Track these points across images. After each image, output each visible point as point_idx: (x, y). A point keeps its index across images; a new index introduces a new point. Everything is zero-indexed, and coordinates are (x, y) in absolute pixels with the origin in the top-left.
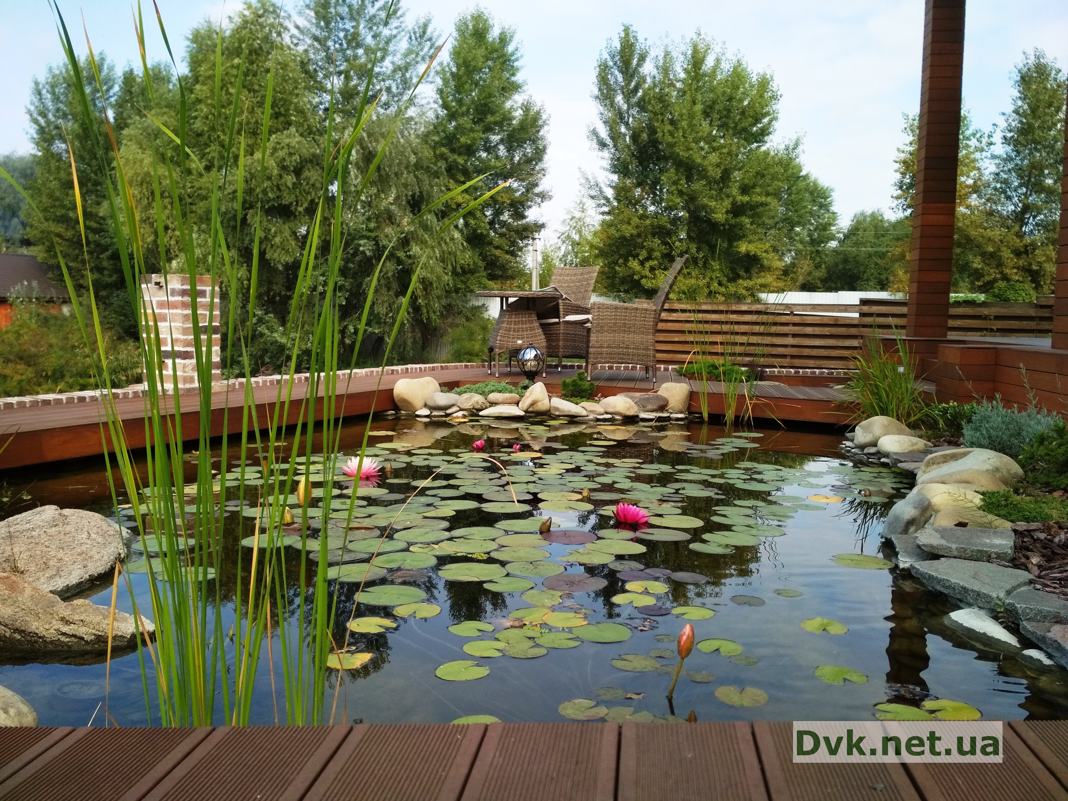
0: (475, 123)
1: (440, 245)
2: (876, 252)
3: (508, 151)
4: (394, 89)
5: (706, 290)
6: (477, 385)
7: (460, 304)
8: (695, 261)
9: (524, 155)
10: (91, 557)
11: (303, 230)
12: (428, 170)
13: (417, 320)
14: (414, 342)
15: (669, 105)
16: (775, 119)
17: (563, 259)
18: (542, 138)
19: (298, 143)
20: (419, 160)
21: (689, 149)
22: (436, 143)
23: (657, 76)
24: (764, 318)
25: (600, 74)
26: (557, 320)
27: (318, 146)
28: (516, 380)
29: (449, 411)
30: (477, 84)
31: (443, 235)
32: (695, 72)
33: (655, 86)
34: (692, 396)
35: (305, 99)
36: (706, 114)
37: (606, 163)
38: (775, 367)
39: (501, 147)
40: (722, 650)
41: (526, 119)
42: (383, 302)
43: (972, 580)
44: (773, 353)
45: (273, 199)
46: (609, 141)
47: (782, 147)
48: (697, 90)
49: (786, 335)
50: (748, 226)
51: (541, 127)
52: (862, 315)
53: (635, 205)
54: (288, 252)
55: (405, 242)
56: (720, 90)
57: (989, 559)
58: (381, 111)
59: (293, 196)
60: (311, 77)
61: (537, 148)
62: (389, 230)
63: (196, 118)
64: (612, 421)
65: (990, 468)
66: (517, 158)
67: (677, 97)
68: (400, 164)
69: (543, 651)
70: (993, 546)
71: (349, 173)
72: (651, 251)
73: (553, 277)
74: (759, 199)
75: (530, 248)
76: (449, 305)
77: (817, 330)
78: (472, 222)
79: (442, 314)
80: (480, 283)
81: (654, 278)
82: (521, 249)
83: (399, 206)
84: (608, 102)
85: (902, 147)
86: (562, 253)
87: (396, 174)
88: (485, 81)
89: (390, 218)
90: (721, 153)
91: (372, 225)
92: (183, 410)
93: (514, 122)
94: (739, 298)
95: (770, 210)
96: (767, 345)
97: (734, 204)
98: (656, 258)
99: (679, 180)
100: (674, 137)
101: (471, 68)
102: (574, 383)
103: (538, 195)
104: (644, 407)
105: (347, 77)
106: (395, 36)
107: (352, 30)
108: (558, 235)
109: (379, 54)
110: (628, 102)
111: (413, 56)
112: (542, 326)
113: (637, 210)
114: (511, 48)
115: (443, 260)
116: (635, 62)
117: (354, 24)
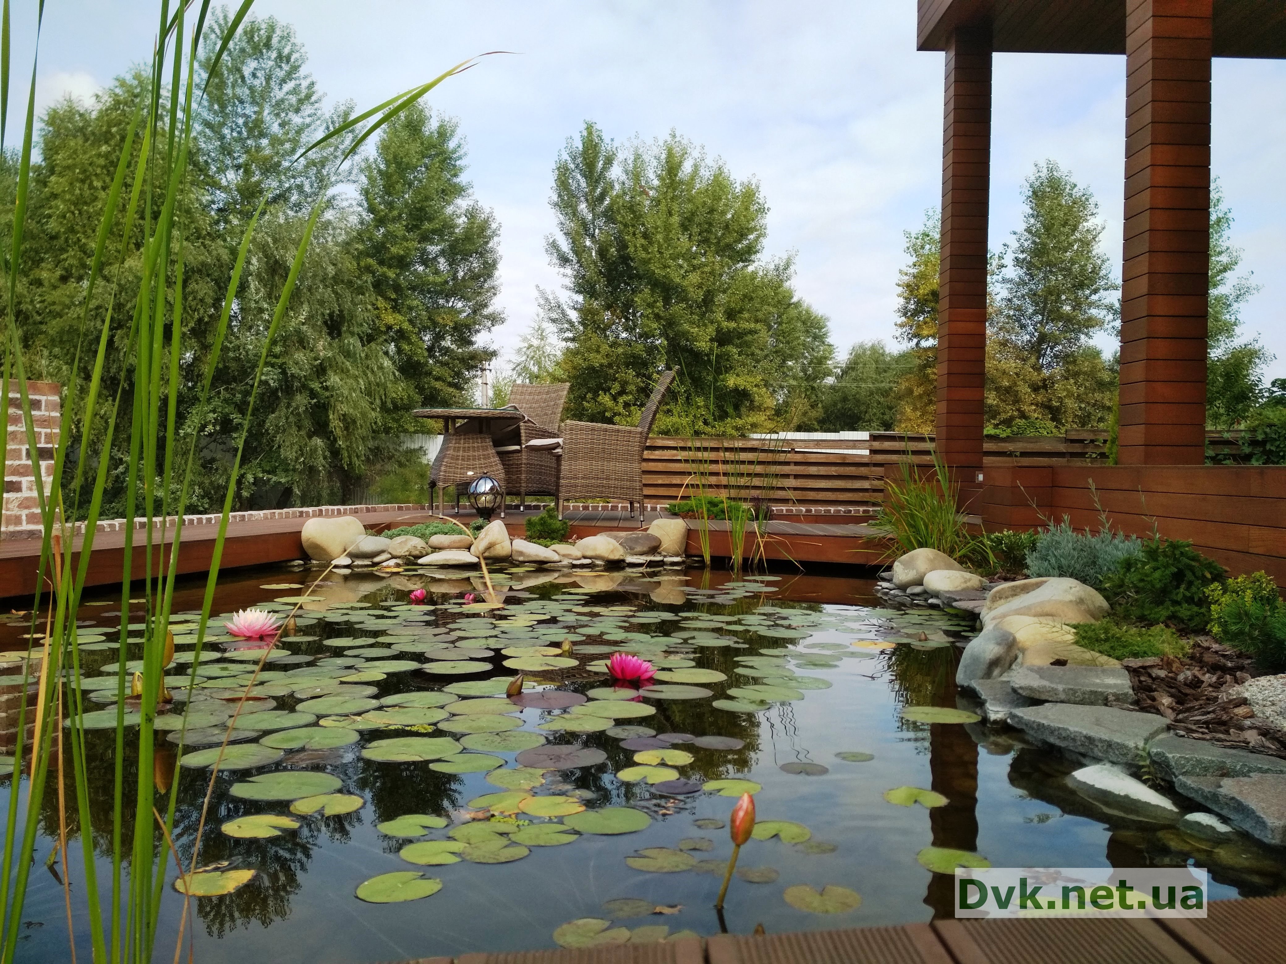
0: (409, 230)
1: (366, 375)
2: (878, 389)
3: (450, 265)
4: (307, 188)
6: (414, 527)
7: (391, 447)
9: (469, 270)
11: (189, 356)
12: (350, 283)
13: (336, 466)
14: (332, 494)
15: (641, 216)
16: (764, 235)
18: (492, 251)
19: (183, 248)
20: (339, 273)
21: (665, 267)
22: (361, 253)
23: (626, 182)
24: (761, 456)
25: (559, 179)
26: (518, 447)
27: (209, 252)
28: (466, 519)
29: (377, 560)
30: (411, 185)
31: (369, 362)
32: (670, 178)
33: (625, 193)
34: (690, 534)
35: (192, 196)
36: (684, 227)
37: (569, 282)
39: (442, 260)
41: (472, 228)
42: (292, 444)
43: (1096, 728)
46: (571, 256)
47: (772, 266)
48: (672, 199)
49: (787, 476)
50: (736, 356)
51: (490, 238)
52: (873, 452)
53: (604, 330)
55: (321, 371)
56: (699, 200)
57: (1106, 702)
58: (291, 213)
60: (201, 170)
61: (486, 262)
62: (300, 356)
63: (49, 216)
64: (591, 566)
65: (1074, 599)
66: (461, 274)
67: (651, 207)
68: (315, 276)
70: (1109, 686)
71: (249, 287)
72: (624, 384)
74: (747, 325)
75: (479, 381)
76: (377, 448)
77: (823, 470)
78: (406, 347)
79: (368, 459)
81: (629, 416)
82: (467, 381)
83: (313, 326)
84: (569, 211)
85: (905, 269)
87: (310, 289)
88: (420, 181)
89: (302, 342)
90: (702, 273)
91: (278, 349)
93: (457, 231)
95: (760, 340)
97: (719, 330)
98: (631, 393)
99: (655, 302)
100: (648, 253)
101: (403, 166)
102: (543, 522)
103: (487, 317)
104: (631, 549)
105: (248, 172)
106: (309, 126)
107: (254, 116)
108: (512, 366)
109: (288, 146)
110: (593, 211)
111: (332, 149)
112: (499, 454)
113: (606, 337)
114: (452, 145)
115: (369, 393)
116: (600, 165)
117: (256, 109)
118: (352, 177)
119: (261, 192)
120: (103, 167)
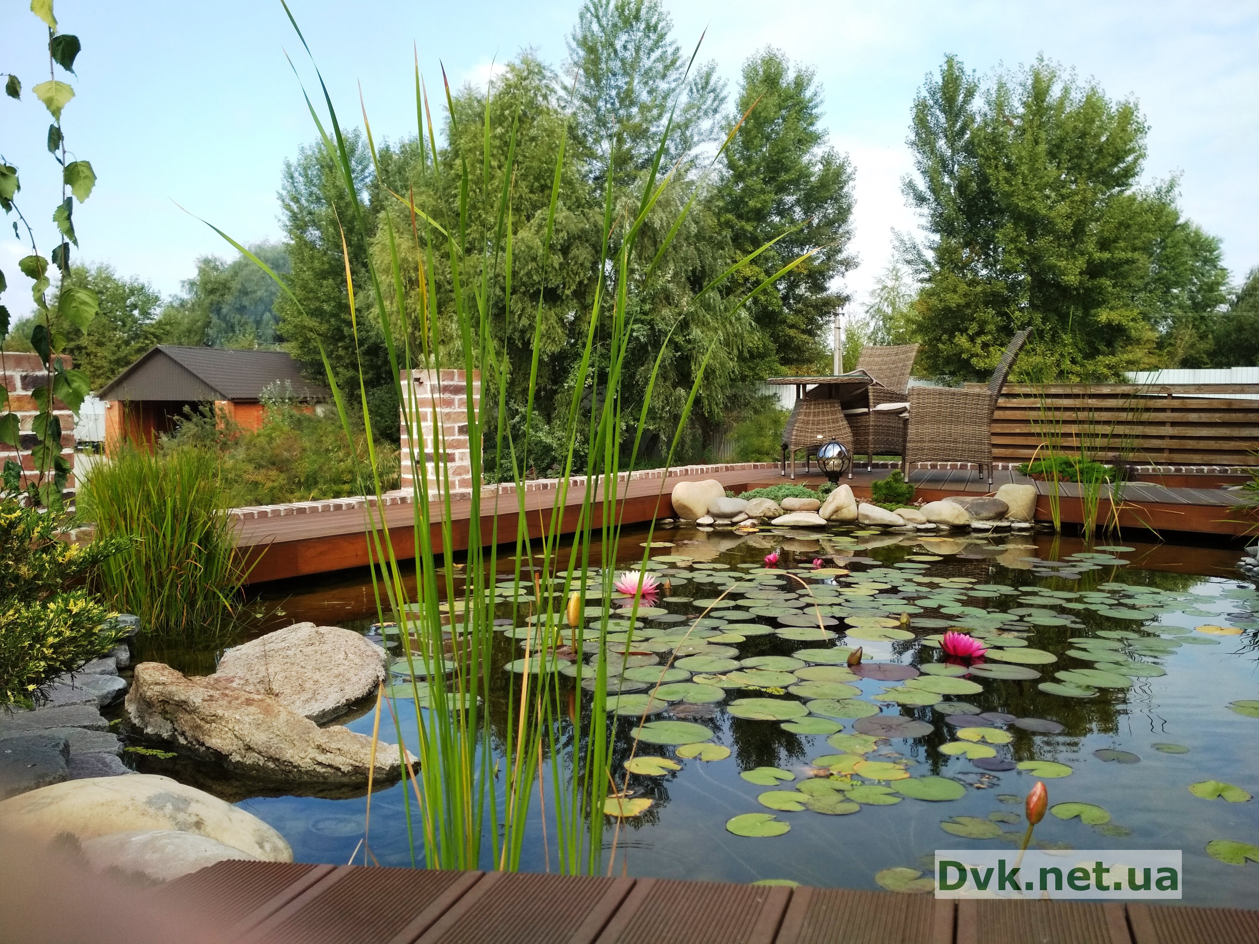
0: (765, 182)
1: (725, 327)
3: (805, 213)
4: (672, 151)
5: (1055, 370)
6: (768, 489)
7: (747, 394)
8: (1041, 334)
9: (824, 216)
10: (348, 680)
11: (571, 316)
12: (710, 240)
13: (698, 414)
14: (694, 439)
15: (1004, 147)
16: (1143, 156)
17: (872, 337)
18: (846, 196)
19: (566, 218)
20: (701, 230)
21: (1030, 199)
22: (720, 209)
23: (989, 113)
24: (1133, 403)
25: (917, 116)
26: (866, 410)
27: (588, 219)
28: (815, 481)
29: (735, 519)
30: (768, 138)
31: (728, 314)
32: (1037, 105)
33: (986, 125)
34: (1040, 500)
35: (573, 168)
36: (1052, 155)
37: (926, 221)
38: (1149, 464)
39: (797, 209)
40: (1083, 817)
41: (827, 175)
42: (659, 394)
44: (1146, 446)
45: (539, 283)
46: (928, 194)
47: (1153, 190)
48: (1039, 127)
49: (1162, 424)
50: (1110, 289)
51: (846, 182)
53: (962, 269)
54: (554, 340)
55: (684, 325)
56: (1069, 125)
59: (560, 278)
60: (580, 143)
61: (841, 207)
62: (666, 312)
63: (455, 196)
64: (936, 531)
66: (816, 221)
67: (1015, 138)
68: (679, 235)
69: (854, 807)
71: (622, 249)
72: (982, 324)
73: (861, 359)
74: (1123, 255)
75: (832, 326)
76: (735, 396)
77: (1205, 417)
78: (762, 297)
79: (726, 407)
80: (771, 369)
81: (988, 357)
82: (820, 327)
83: (678, 283)
84: (927, 148)
86: (872, 329)
87: (675, 247)
88: (778, 134)
89: (668, 298)
90: (1072, 202)
91: (647, 307)
92: (455, 517)
93: (812, 179)
94: (1098, 378)
95: (1139, 269)
96: (1137, 437)
97: (1090, 262)
98: (990, 333)
99: (1018, 236)
100: (1011, 185)
101: (761, 120)
102: (888, 485)
103: (841, 263)
104: (977, 514)
105: (620, 141)
106: (674, 90)
107: (625, 87)
108: (866, 309)
109: (655, 112)
110: (952, 146)
111: (695, 111)
112: (848, 417)
113: (964, 276)
114: (808, 94)
115: (727, 343)
116: (961, 98)
117: (627, 79)
118: (714, 136)
119: (631, 158)
120: (500, 147)
